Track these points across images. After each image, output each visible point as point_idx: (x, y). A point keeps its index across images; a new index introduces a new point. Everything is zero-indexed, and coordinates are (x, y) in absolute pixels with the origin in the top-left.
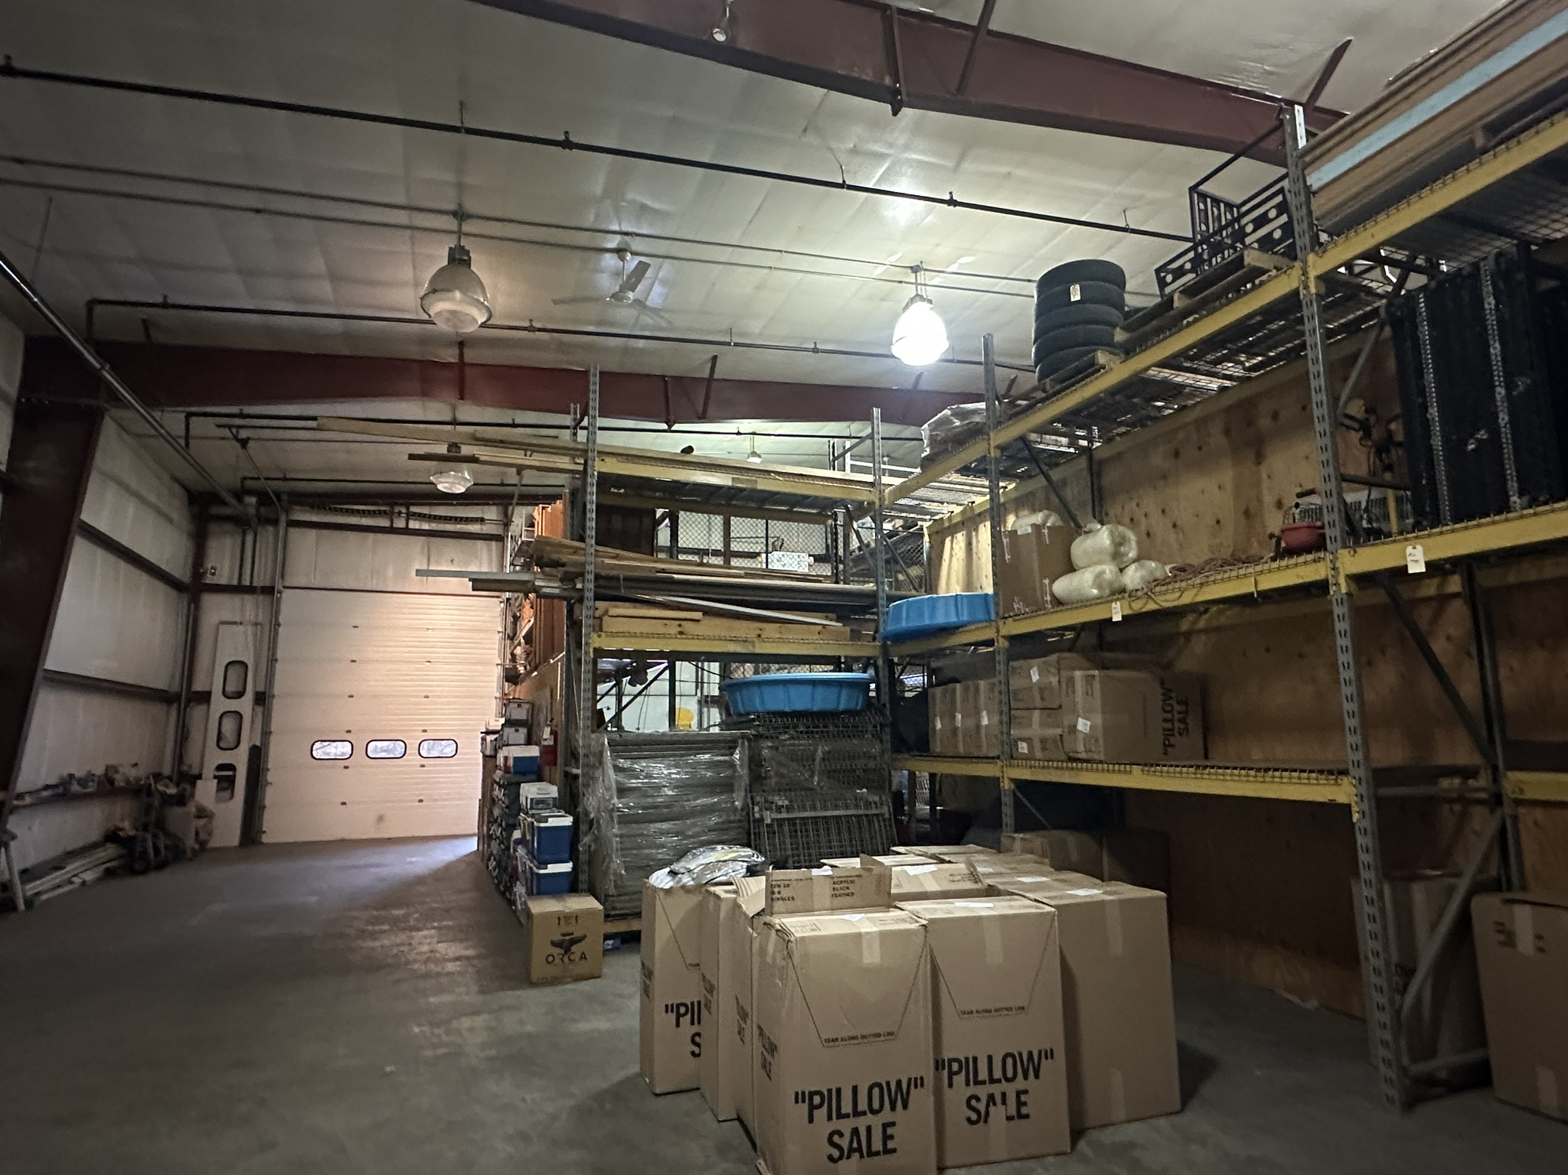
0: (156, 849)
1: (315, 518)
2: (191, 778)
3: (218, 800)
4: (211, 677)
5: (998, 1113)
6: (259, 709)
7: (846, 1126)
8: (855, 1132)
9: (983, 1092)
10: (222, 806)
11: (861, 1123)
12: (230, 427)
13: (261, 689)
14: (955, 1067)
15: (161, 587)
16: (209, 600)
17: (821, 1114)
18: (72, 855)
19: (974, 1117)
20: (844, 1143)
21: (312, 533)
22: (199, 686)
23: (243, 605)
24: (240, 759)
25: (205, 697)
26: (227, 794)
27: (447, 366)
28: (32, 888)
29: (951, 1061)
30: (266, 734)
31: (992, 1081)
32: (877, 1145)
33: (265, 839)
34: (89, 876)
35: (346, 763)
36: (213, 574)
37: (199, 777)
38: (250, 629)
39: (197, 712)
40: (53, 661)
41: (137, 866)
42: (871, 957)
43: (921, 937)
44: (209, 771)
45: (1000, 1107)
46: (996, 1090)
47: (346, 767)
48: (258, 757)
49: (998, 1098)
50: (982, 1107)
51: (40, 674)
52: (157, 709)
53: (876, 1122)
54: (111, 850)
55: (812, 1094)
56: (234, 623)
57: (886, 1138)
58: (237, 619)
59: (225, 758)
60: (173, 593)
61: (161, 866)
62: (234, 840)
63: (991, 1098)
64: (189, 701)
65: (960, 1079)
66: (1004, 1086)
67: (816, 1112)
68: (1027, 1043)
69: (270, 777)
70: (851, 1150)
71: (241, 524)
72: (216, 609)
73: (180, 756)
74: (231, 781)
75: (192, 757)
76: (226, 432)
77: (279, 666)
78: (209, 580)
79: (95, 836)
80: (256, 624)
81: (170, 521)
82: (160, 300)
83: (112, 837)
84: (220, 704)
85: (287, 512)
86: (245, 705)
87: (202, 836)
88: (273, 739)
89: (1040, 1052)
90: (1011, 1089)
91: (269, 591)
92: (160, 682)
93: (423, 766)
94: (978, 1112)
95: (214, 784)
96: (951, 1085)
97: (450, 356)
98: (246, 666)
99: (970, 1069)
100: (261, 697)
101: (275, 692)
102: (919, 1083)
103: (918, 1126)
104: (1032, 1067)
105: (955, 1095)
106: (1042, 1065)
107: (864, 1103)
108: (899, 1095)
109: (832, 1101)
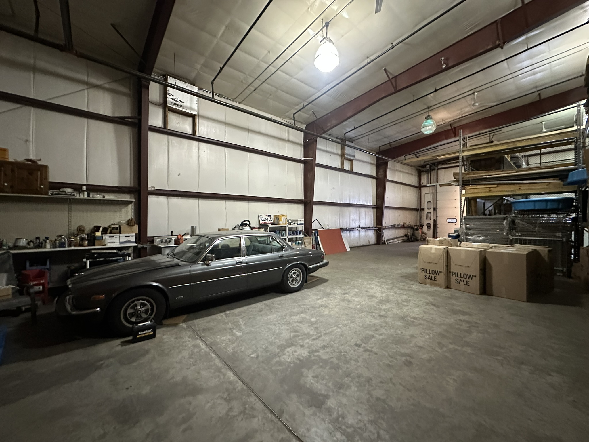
0: (411, 238)
1: (444, 166)
2: (422, 226)
3: (427, 230)
4: (424, 206)
5: (462, 283)
6: (435, 212)
7: (428, 275)
8: (429, 276)
9: (459, 279)
10: (428, 232)
11: (431, 275)
12: (415, 155)
13: (435, 207)
14: (453, 273)
15: (412, 188)
16: (423, 189)
17: (424, 272)
18: (397, 238)
19: (457, 282)
20: (428, 277)
21: (443, 170)
22: (422, 207)
23: (430, 189)
24: (431, 222)
25: (423, 209)
26: (429, 229)
27: (450, 130)
28: (389, 242)
29: (452, 272)
30: (437, 217)
31: (461, 277)
32: (433, 279)
34: (399, 241)
35: (455, 223)
37: (424, 226)
39: (422, 212)
40: (386, 204)
41: (408, 241)
42: (433, 251)
43: (443, 250)
44: (425, 224)
45: (463, 282)
46: (462, 279)
47: (455, 225)
48: (435, 222)
49: (462, 281)
50: (459, 281)
51: (384, 207)
52: (415, 212)
53: (433, 276)
54: (405, 238)
55: (422, 269)
56: (428, 193)
57: (435, 278)
58: (429, 192)
59: (429, 222)
60: (416, 189)
61: (412, 241)
63: (461, 280)
64: (421, 210)
65: (454, 275)
67: (423, 272)
68: (470, 272)
69: (438, 226)
70: (429, 278)
71: (427, 172)
72: (424, 191)
73: (420, 222)
74: (430, 226)
75: (422, 222)
76: (414, 156)
77: (438, 202)
78: (422, 185)
79: (402, 235)
80: (432, 193)
81: (412, 174)
82: (388, 143)
83: (406, 235)
84: (426, 211)
85: (437, 166)
86: (431, 211)
88: (438, 218)
89: (472, 275)
90: (465, 280)
92: (414, 207)
94: (458, 282)
95: (426, 227)
96: (452, 276)
97: (449, 128)
98: (431, 202)
99: (456, 274)
100: (435, 209)
101: (438, 208)
102: (442, 272)
103: (441, 278)
104: (471, 277)
105: (453, 278)
106: (474, 278)
107: (431, 272)
108: (438, 273)
109: (426, 271)
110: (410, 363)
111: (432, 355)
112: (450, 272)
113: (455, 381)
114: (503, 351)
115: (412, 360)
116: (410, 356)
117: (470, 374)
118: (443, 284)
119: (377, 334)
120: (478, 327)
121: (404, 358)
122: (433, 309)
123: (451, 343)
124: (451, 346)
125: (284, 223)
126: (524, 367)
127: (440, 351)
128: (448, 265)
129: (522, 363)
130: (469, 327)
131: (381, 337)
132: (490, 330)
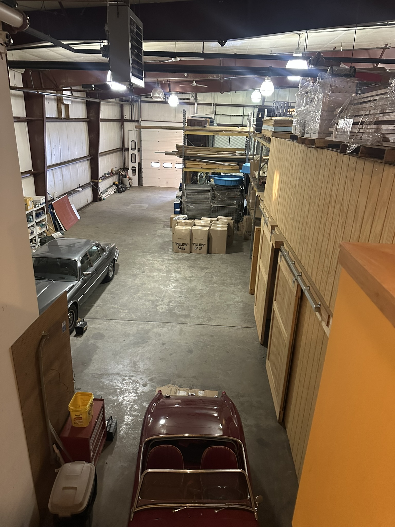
0: (122, 188)
1: (147, 99)
2: (127, 170)
4: (128, 144)
5: (198, 249)
6: (139, 153)
7: (180, 246)
9: (197, 247)
10: (134, 177)
13: (139, 147)
15: (115, 123)
16: (126, 124)
18: (108, 188)
19: (196, 249)
21: (147, 104)
22: (126, 147)
23: (133, 125)
24: (136, 165)
25: (127, 149)
26: (134, 174)
30: (141, 160)
32: (183, 249)
33: (143, 185)
34: (112, 193)
36: (126, 117)
38: (135, 132)
39: (126, 153)
42: (183, 231)
43: (189, 231)
44: (130, 168)
46: (198, 247)
47: (159, 169)
53: (183, 247)
54: (115, 187)
55: (176, 243)
58: (132, 129)
59: (133, 165)
61: (124, 192)
62: (137, 184)
64: (124, 150)
65: (194, 245)
66: (199, 246)
68: (203, 243)
69: (143, 170)
70: (180, 248)
71: (130, 102)
73: (125, 164)
74: (135, 170)
75: (127, 165)
77: (142, 142)
78: (125, 119)
79: (112, 184)
80: (136, 130)
83: (114, 184)
84: (131, 152)
85: (140, 98)
86: (136, 152)
87: (131, 184)
88: (143, 161)
90: (200, 247)
91: (138, 121)
93: (176, 170)
95: (132, 171)
97: (166, 82)
98: (135, 142)
99: (195, 244)
100: (139, 150)
101: (142, 149)
102: (188, 244)
103: (187, 248)
104: (203, 245)
105: (194, 246)
106: (204, 245)
107: (182, 245)
108: (186, 245)
109: (178, 244)
110: (202, 296)
111: (207, 291)
112: (192, 243)
113: (217, 296)
114: (225, 282)
115: (202, 295)
116: (201, 294)
117: (220, 293)
118: (189, 251)
119: (183, 290)
120: (214, 274)
121: (199, 295)
122: (193, 270)
123: (209, 284)
124: (210, 286)
125: (31, 207)
126: (232, 285)
127: (208, 289)
128: (191, 240)
129: (231, 284)
130: (211, 275)
131: (186, 290)
132: (218, 274)
